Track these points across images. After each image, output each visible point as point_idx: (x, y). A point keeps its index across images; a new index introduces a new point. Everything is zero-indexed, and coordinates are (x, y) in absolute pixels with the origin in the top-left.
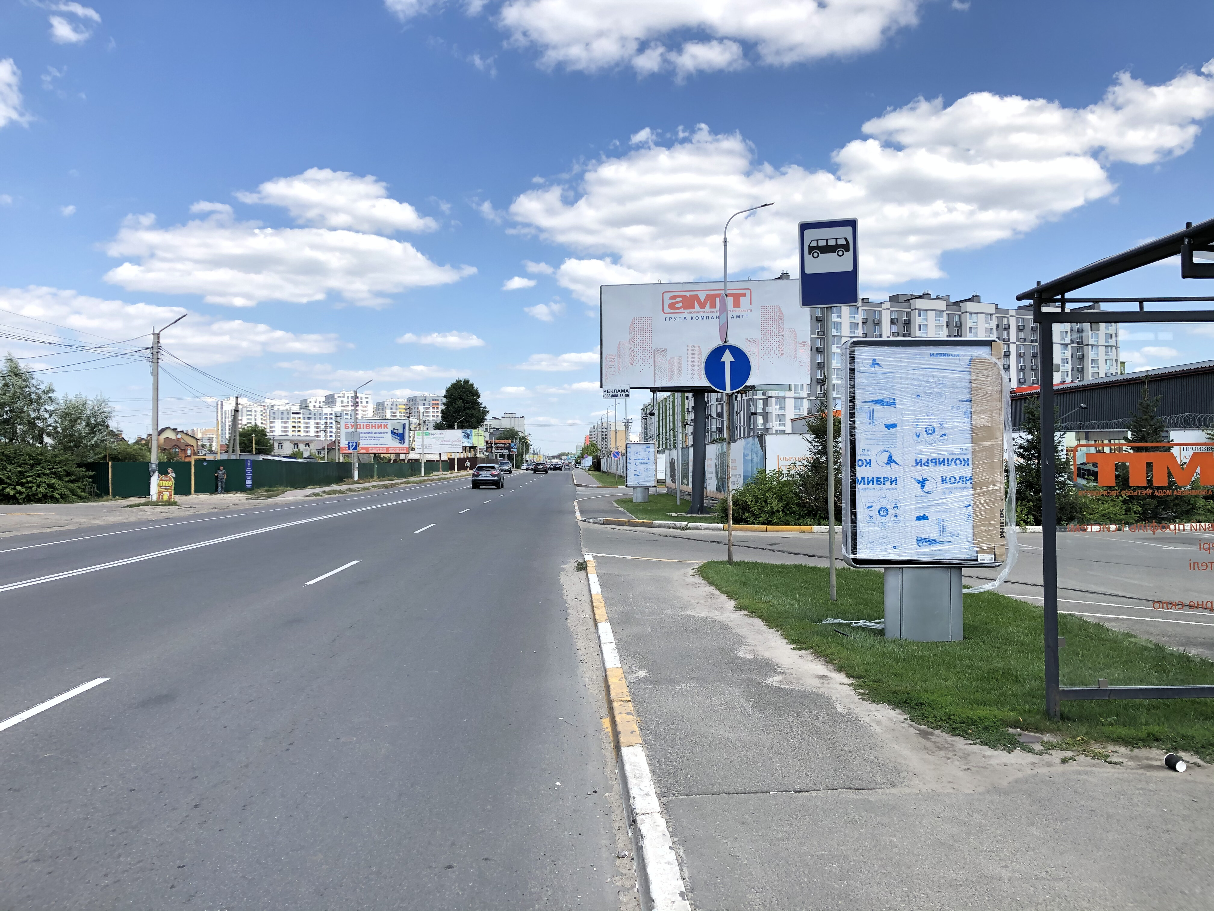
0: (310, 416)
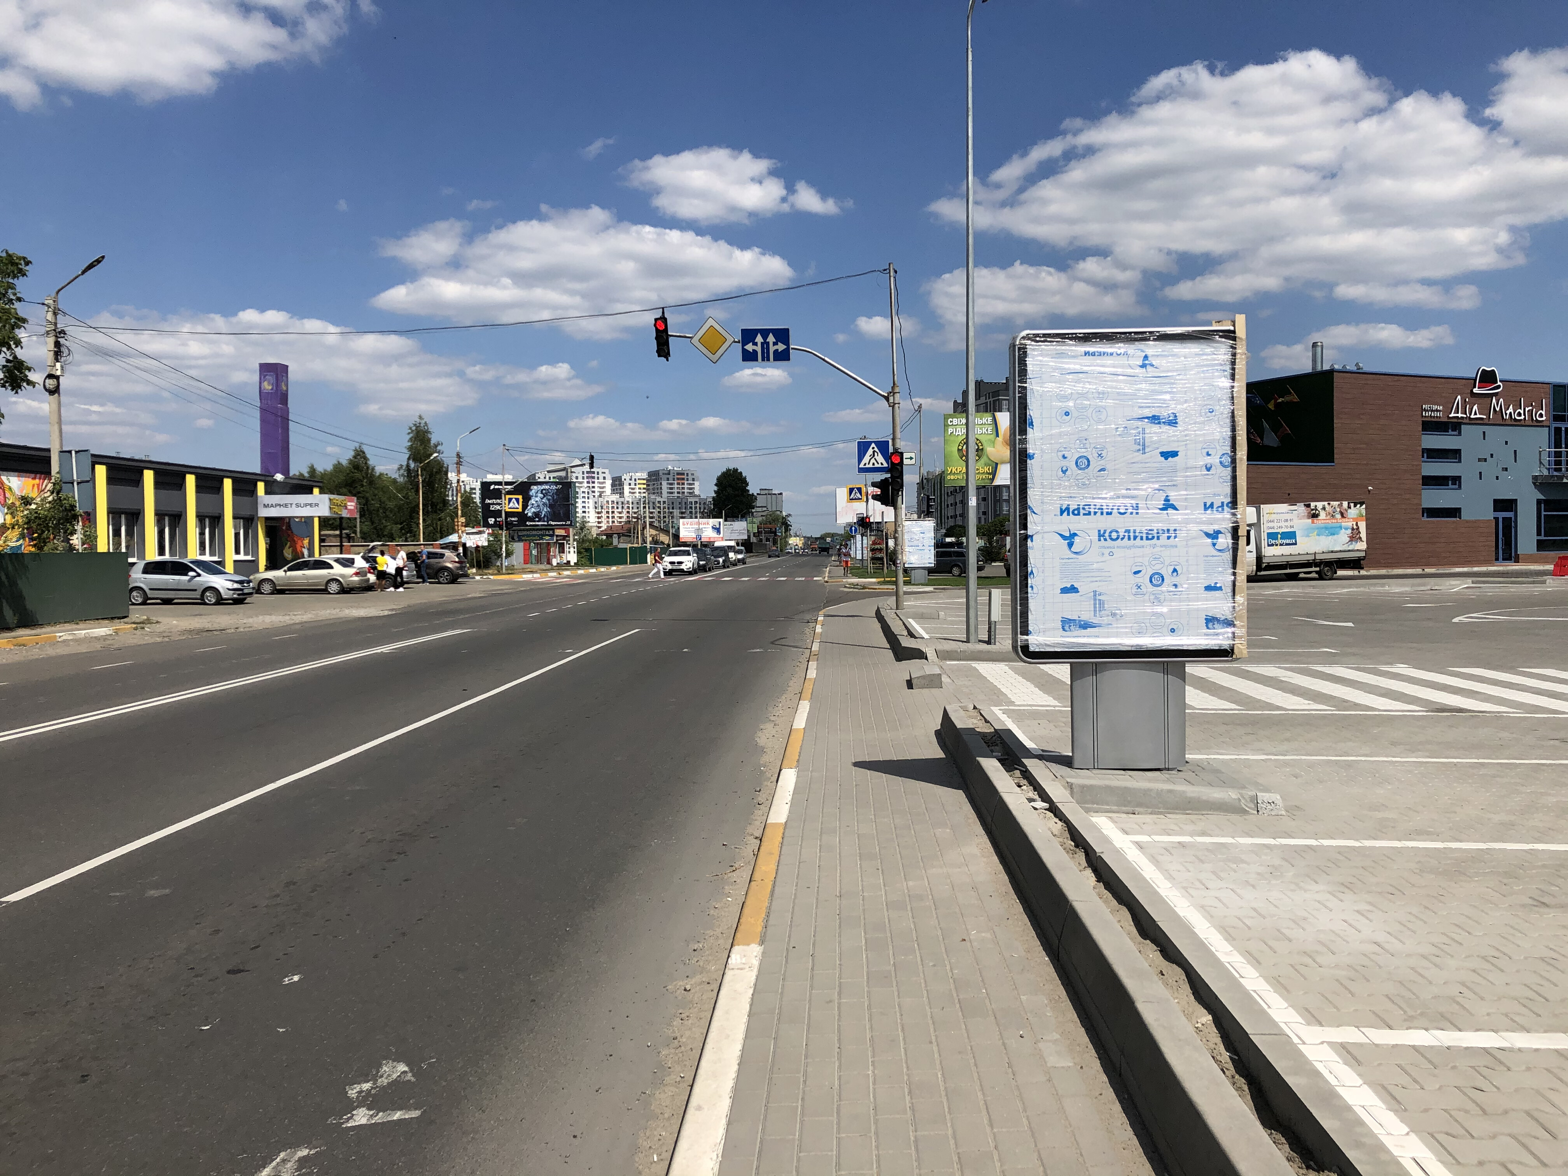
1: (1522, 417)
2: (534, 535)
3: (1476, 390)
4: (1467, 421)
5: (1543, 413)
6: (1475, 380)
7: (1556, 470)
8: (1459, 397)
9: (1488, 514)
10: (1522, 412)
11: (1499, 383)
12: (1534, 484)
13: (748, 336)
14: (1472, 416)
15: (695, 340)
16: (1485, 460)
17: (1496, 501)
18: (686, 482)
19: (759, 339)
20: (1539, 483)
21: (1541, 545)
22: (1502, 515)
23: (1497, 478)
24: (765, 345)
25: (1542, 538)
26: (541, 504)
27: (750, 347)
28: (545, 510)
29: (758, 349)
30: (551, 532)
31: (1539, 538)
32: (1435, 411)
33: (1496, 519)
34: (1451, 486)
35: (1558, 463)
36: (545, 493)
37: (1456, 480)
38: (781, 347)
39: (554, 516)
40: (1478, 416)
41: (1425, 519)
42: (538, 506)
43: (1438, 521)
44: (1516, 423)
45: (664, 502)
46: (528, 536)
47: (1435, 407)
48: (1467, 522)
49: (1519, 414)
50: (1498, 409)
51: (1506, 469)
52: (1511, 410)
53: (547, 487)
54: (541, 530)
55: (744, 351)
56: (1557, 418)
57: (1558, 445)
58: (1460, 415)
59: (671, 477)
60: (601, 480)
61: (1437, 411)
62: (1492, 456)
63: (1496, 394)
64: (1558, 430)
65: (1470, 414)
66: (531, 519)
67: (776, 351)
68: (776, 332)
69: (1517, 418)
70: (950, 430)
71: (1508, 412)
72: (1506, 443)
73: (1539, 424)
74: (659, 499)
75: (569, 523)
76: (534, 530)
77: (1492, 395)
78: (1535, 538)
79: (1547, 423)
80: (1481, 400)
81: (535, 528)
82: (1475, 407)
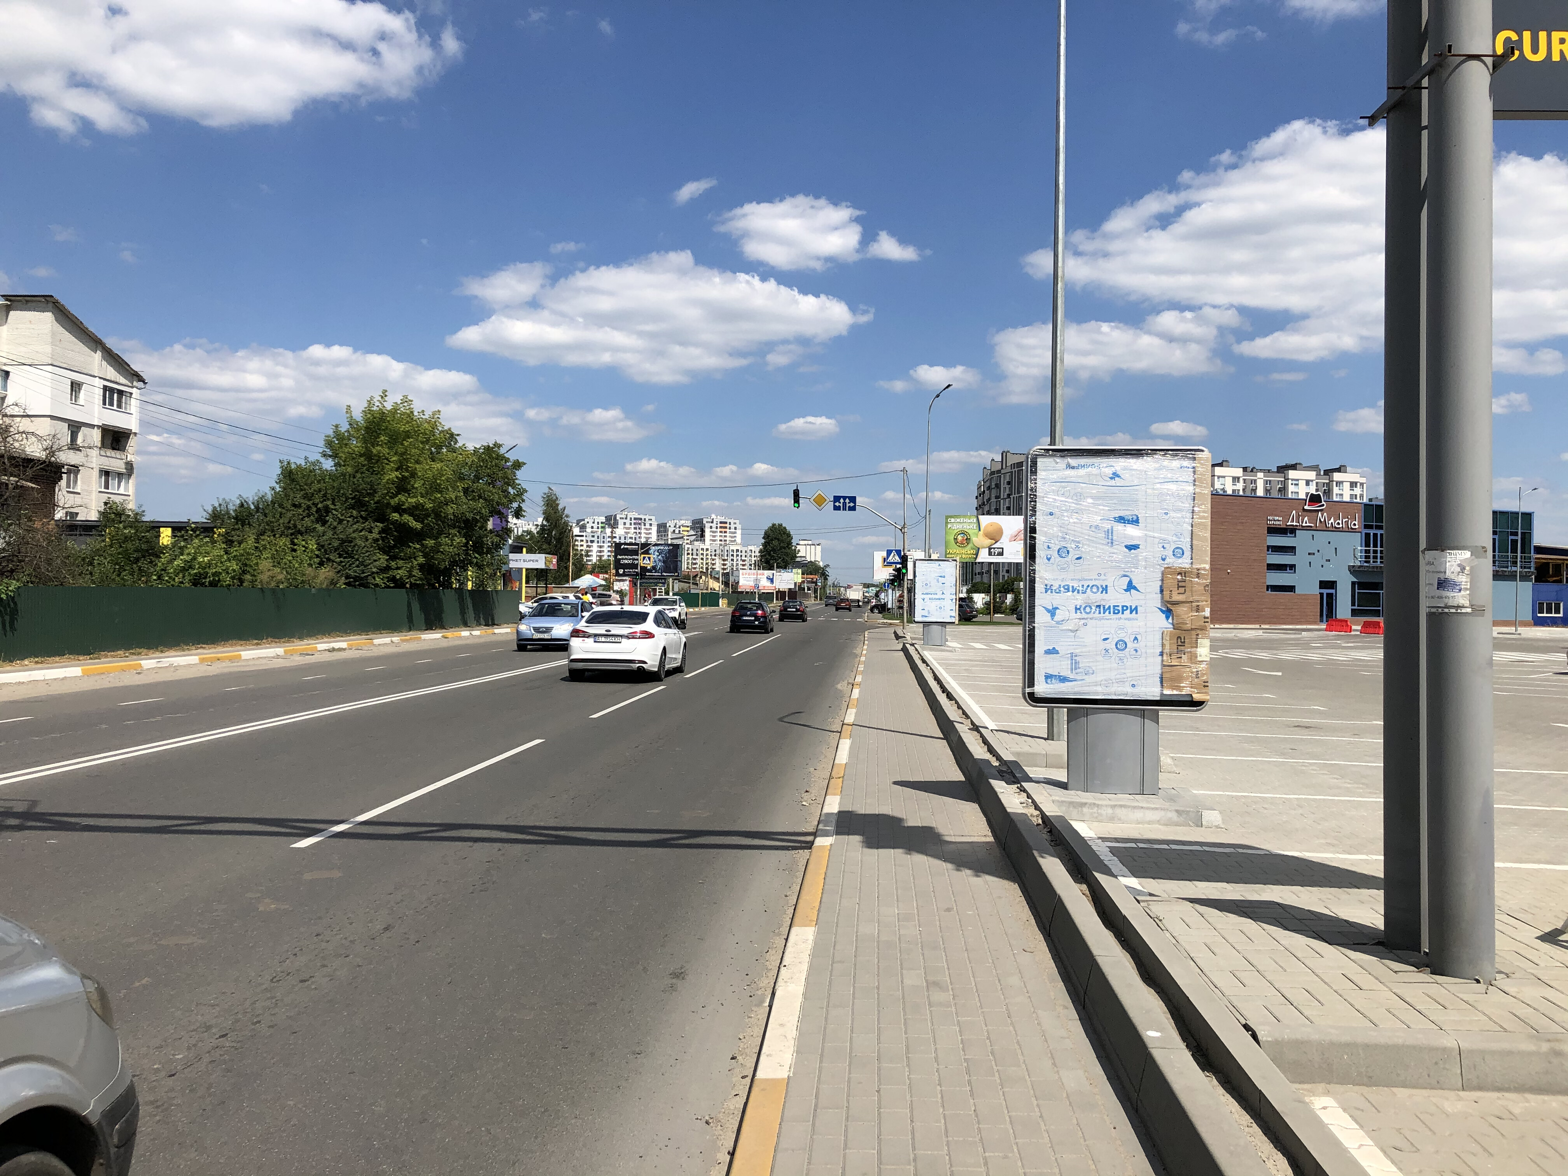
0: (593, 539)
1: (1341, 526)
2: (651, 583)
3: (1306, 507)
4: (1301, 528)
5: (1356, 523)
6: (1306, 500)
7: (1366, 562)
8: (1294, 512)
9: (1316, 590)
10: (1340, 522)
11: (1323, 503)
12: (1350, 571)
13: (837, 499)
14: (1304, 525)
15: (812, 500)
16: (1314, 554)
17: (1321, 582)
18: (728, 530)
19: (842, 501)
20: (1353, 570)
21: (1354, 613)
22: (1325, 591)
23: (1322, 566)
24: (844, 503)
25: (1356, 607)
26: (657, 560)
27: (837, 504)
28: (660, 564)
29: (841, 505)
30: (663, 581)
31: (1353, 608)
32: (1277, 521)
33: (1322, 594)
34: (1288, 571)
35: (1366, 557)
36: (660, 552)
37: (1292, 567)
38: (852, 504)
39: (667, 569)
40: (1308, 524)
41: (1269, 592)
42: (655, 561)
43: (1276, 595)
44: (1337, 530)
45: (707, 550)
46: (647, 583)
47: (1277, 518)
48: (1299, 595)
49: (1338, 524)
50: (1322, 520)
51: (1329, 560)
52: (1332, 520)
53: (662, 548)
54: (656, 579)
55: (834, 505)
56: (1366, 527)
57: (1367, 544)
58: (1294, 524)
59: (714, 525)
60: (648, 526)
61: (1278, 520)
62: (1318, 551)
63: (1321, 510)
64: (1367, 535)
65: (1302, 523)
66: (650, 571)
67: (849, 507)
68: (850, 498)
69: (1337, 526)
70: (949, 526)
71: (1330, 522)
72: (1329, 543)
73: (1353, 531)
74: (702, 546)
75: (677, 574)
76: (651, 579)
77: (1318, 511)
78: (1350, 607)
79: (1360, 530)
80: (1309, 514)
81: (652, 577)
82: (1306, 519)
